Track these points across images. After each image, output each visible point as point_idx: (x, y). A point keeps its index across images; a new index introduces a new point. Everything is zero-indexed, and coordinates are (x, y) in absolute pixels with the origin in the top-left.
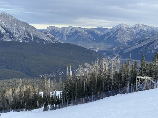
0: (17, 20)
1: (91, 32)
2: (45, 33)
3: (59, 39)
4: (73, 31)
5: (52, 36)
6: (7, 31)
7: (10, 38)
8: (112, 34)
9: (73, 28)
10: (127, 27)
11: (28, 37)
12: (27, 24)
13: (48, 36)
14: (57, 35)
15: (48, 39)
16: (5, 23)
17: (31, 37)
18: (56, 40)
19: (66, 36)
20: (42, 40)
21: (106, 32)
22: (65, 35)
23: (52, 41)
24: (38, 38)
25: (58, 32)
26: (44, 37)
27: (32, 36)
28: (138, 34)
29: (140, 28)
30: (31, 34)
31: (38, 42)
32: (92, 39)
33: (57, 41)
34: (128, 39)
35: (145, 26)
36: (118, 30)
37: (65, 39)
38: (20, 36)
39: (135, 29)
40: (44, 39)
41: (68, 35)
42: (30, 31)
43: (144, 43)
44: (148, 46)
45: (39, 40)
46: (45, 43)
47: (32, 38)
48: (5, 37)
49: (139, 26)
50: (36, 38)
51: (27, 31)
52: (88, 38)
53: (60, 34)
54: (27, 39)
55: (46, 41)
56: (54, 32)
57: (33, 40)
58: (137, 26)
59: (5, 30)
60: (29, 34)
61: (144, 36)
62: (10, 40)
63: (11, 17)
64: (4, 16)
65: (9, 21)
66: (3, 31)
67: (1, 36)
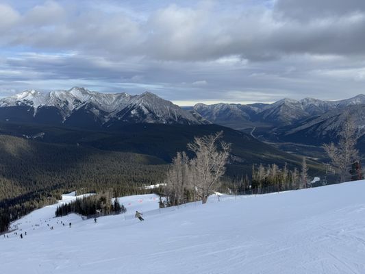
0: (161, 99)
1: (246, 109)
2: (191, 112)
3: (207, 119)
4: (223, 109)
5: (198, 115)
6: (150, 111)
7: (154, 119)
8: (272, 111)
9: (224, 105)
10: (292, 102)
11: (172, 117)
12: (171, 103)
13: (194, 115)
14: (206, 113)
15: (193, 119)
16: (148, 102)
17: (174, 117)
18: (203, 119)
19: (216, 114)
20: (186, 121)
21: (265, 108)
22: (214, 113)
23: (197, 121)
24: (182, 118)
25: (207, 110)
26: (189, 117)
27: (176, 116)
28: (306, 110)
29: (310, 103)
30: (175, 114)
31: (182, 123)
32: (247, 118)
33: (204, 121)
34: (294, 117)
35: (316, 101)
36: (280, 106)
37: (215, 118)
38: (164, 117)
39: (302, 104)
40: (189, 119)
41: (218, 113)
42: (174, 110)
43: (313, 123)
44: (318, 127)
45: (183, 121)
46: (190, 124)
47: (176, 118)
48: (148, 118)
49: (308, 100)
50: (180, 118)
51: (170, 111)
52: (242, 116)
53: (209, 112)
54: (170, 120)
55: (191, 122)
56: (202, 110)
57: (176, 120)
58: (305, 101)
59: (148, 110)
60: (173, 114)
61: (314, 113)
62: (153, 122)
63: (155, 96)
64: (148, 96)
65: (152, 100)
66: (146, 111)
67: (145, 116)
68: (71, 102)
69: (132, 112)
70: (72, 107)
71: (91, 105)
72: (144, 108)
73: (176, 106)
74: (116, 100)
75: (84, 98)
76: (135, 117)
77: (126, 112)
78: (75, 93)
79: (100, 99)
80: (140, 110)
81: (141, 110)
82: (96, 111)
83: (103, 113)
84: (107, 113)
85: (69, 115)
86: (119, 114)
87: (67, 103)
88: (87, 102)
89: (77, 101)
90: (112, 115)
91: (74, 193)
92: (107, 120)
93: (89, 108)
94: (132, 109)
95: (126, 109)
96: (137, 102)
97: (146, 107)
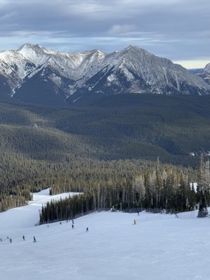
0: (153, 57)
2: (200, 76)
6: (136, 77)
7: (141, 88)
11: (171, 85)
12: (170, 62)
16: (133, 62)
17: (175, 84)
20: (195, 89)
26: (199, 84)
27: (177, 82)
30: (177, 79)
31: (187, 93)
38: (158, 84)
40: (200, 86)
42: (174, 73)
45: (190, 91)
46: (200, 94)
47: (178, 85)
48: (133, 86)
50: (184, 85)
51: (168, 74)
54: (168, 89)
55: (202, 91)
57: (178, 89)
59: (134, 75)
60: (172, 80)
62: (140, 92)
63: (143, 51)
64: (132, 52)
65: (139, 58)
66: (130, 76)
67: (128, 84)
68: (21, 68)
69: (110, 79)
70: (23, 73)
71: (49, 70)
72: (126, 72)
73: (179, 67)
74: (83, 63)
75: (39, 60)
76: (113, 86)
77: (99, 78)
78: (27, 54)
79: (61, 60)
80: (120, 76)
81: (123, 74)
82: (56, 79)
83: (67, 81)
84: (72, 82)
85: (19, 86)
86: (90, 82)
87: (16, 68)
88: (45, 66)
89: (30, 65)
90: (80, 84)
92: (72, 92)
93: (47, 75)
94: (109, 74)
95: (100, 74)
96: (116, 62)
97: (130, 71)
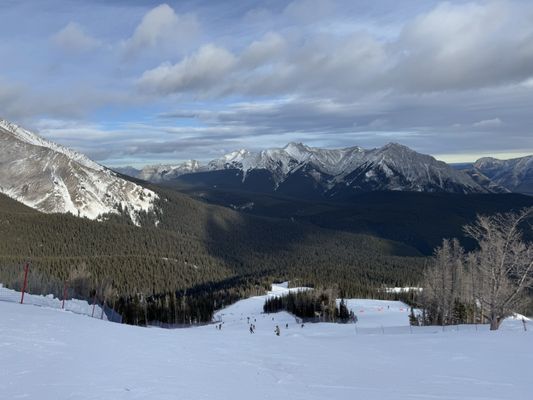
0: (415, 153)
2: (468, 173)
3: (501, 184)
5: (483, 177)
6: (396, 173)
7: (401, 185)
11: (433, 182)
12: (433, 159)
13: (475, 178)
14: (498, 173)
15: (473, 185)
16: (393, 159)
17: (438, 181)
18: (493, 185)
19: (519, 176)
20: (460, 187)
22: (516, 174)
23: (481, 188)
24: (451, 183)
26: (465, 181)
27: (440, 179)
30: (440, 175)
31: (451, 190)
33: (495, 188)
37: (517, 182)
38: (419, 180)
40: (466, 184)
41: (524, 174)
42: (437, 170)
45: (454, 188)
46: (466, 193)
47: (441, 182)
48: (392, 182)
50: (447, 182)
51: (430, 171)
53: (505, 173)
54: (430, 186)
55: (468, 189)
56: (490, 169)
57: (441, 186)
59: (393, 171)
60: (435, 177)
62: (399, 189)
63: (404, 148)
64: (394, 149)
65: (400, 155)
66: (389, 172)
67: (386, 180)
68: (285, 162)
69: (367, 175)
70: (286, 169)
71: (310, 166)
72: (386, 169)
73: (442, 164)
74: (344, 159)
75: (302, 157)
76: (371, 181)
77: (358, 174)
78: (291, 151)
79: (322, 157)
80: (379, 172)
81: (382, 171)
82: (316, 174)
83: (326, 176)
84: (331, 177)
85: (282, 180)
86: (348, 177)
87: (281, 164)
88: (307, 162)
89: (293, 161)
90: (338, 179)
91: (286, 283)
92: (330, 187)
93: (308, 170)
94: (367, 171)
95: (359, 170)
96: (375, 159)
97: (390, 167)
